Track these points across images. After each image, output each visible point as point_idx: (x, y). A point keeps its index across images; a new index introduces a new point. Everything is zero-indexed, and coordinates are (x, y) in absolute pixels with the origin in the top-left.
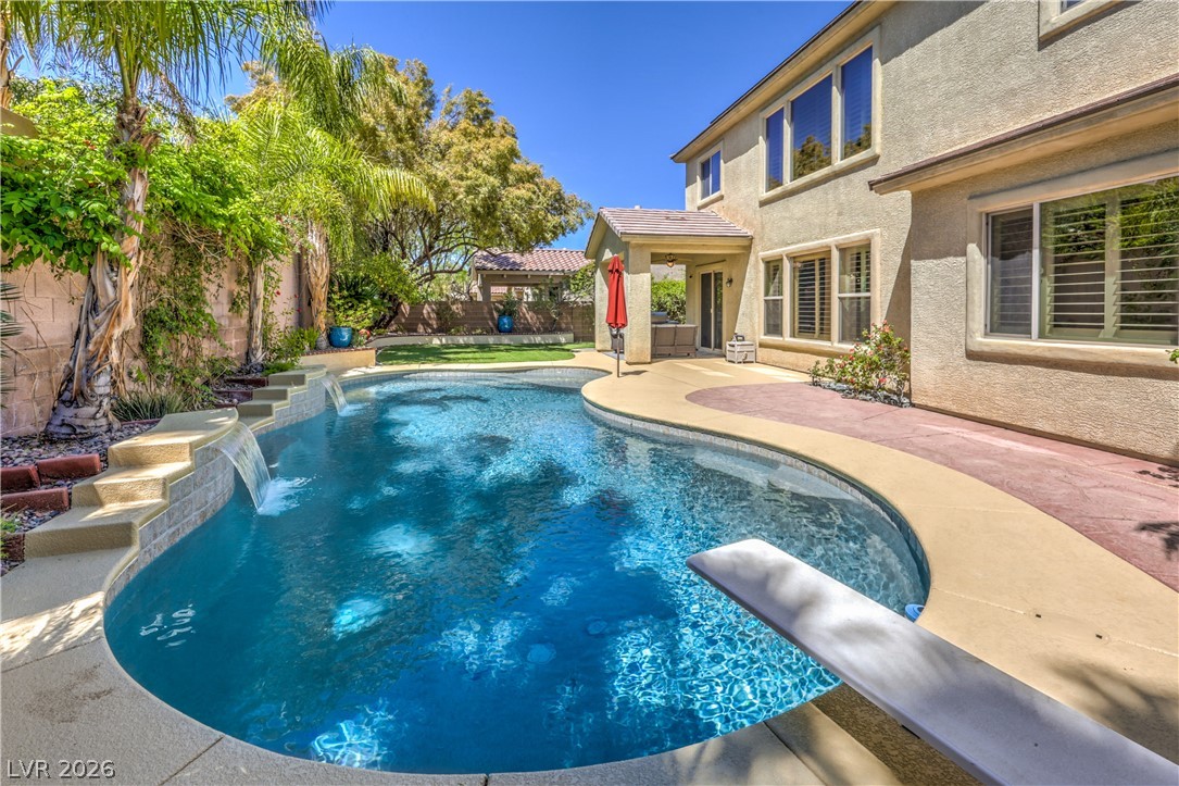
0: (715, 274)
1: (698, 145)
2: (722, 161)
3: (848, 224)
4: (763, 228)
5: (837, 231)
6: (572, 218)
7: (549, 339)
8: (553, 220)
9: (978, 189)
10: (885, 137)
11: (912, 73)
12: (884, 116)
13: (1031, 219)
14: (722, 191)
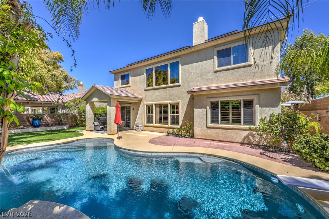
0: (127, 107)
1: (121, 70)
2: (130, 77)
3: (173, 98)
4: (146, 96)
5: (169, 100)
6: (72, 84)
7: (60, 128)
8: (65, 84)
9: (208, 96)
10: (182, 81)
11: (188, 70)
12: (182, 77)
13: (218, 103)
14: (130, 84)
